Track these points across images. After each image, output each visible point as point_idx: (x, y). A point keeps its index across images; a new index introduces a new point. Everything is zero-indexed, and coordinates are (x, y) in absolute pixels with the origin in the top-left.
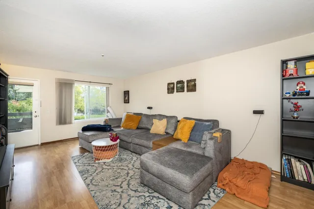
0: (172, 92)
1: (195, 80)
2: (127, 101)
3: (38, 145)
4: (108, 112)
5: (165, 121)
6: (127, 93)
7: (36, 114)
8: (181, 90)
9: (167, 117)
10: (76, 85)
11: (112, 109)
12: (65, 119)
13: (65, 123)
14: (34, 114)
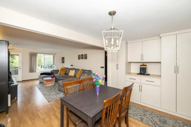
0: (80, 59)
1: (87, 54)
2: (63, 62)
3: (21, 81)
4: (54, 67)
5: (74, 71)
6: (63, 58)
7: (20, 68)
8: (82, 58)
9: (76, 69)
10: (38, 55)
11: (56, 66)
12: (33, 70)
13: (33, 72)
14: (19, 68)
